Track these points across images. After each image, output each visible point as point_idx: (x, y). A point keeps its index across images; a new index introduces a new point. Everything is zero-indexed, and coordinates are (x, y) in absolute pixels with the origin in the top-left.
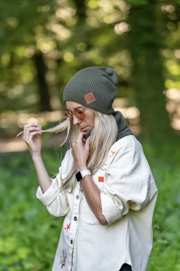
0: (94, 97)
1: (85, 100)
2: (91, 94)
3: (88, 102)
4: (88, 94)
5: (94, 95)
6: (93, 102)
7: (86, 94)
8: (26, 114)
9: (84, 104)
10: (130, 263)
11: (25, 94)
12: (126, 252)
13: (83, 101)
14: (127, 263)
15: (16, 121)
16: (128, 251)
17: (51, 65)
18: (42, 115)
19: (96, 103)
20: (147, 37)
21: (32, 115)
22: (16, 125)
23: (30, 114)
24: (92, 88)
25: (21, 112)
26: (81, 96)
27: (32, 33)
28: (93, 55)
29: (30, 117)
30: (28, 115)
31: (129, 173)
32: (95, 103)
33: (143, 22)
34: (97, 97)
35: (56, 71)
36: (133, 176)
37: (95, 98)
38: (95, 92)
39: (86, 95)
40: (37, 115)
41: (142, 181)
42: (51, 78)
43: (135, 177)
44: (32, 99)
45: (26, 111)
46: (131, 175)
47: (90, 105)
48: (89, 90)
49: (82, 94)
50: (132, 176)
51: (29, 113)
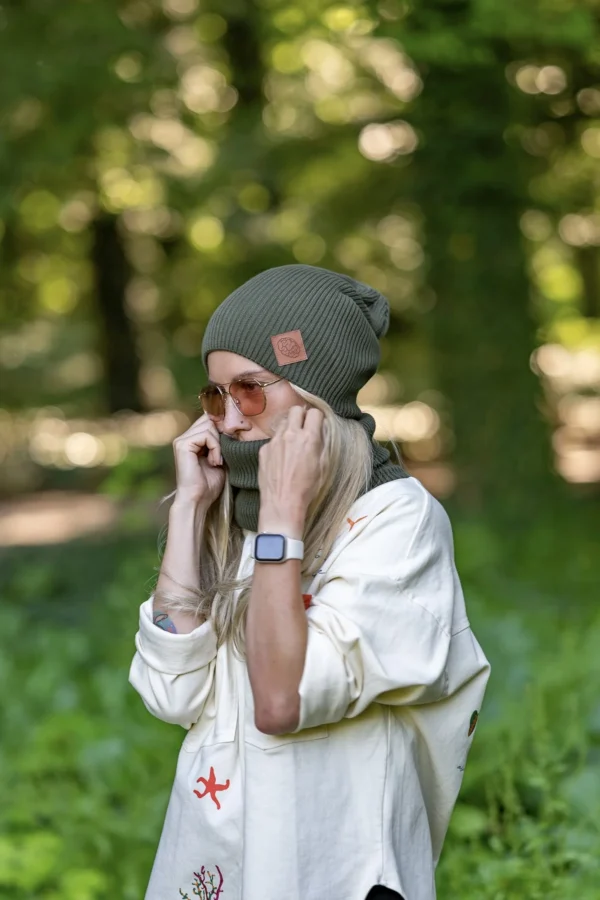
0: (303, 349)
1: (273, 352)
2: (296, 336)
3: (283, 360)
4: (286, 335)
5: (305, 341)
6: (299, 363)
7: (279, 332)
8: (60, 421)
9: (269, 364)
10: (393, 884)
11: (58, 355)
12: (379, 846)
13: (266, 356)
14: (383, 883)
15: (27, 442)
16: (387, 843)
17: (143, 257)
18: (112, 423)
19: (307, 367)
20: (479, 172)
21: (81, 423)
22: (28, 455)
23: (71, 422)
24: (302, 319)
25: (42, 411)
26: (263, 338)
27: (86, 149)
28: (287, 226)
29: (72, 431)
30: (64, 425)
31: (399, 582)
32: (304, 366)
33: (467, 119)
34: (311, 349)
35: (162, 279)
36: (410, 596)
37: (307, 350)
38: (308, 331)
39: (280, 337)
40: (94, 424)
41: (436, 616)
42: (144, 300)
43: (416, 600)
44: (80, 370)
45: (57, 409)
46: (406, 591)
47: (286, 370)
48: (292, 323)
49: (267, 333)
50: (409, 594)
51: (68, 417)
